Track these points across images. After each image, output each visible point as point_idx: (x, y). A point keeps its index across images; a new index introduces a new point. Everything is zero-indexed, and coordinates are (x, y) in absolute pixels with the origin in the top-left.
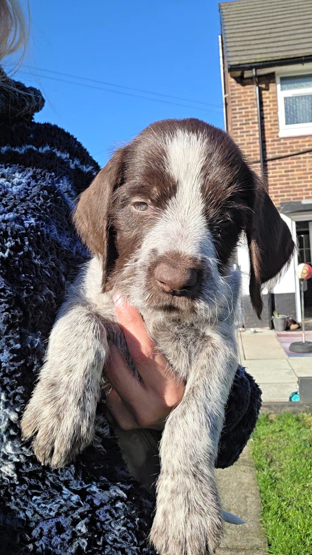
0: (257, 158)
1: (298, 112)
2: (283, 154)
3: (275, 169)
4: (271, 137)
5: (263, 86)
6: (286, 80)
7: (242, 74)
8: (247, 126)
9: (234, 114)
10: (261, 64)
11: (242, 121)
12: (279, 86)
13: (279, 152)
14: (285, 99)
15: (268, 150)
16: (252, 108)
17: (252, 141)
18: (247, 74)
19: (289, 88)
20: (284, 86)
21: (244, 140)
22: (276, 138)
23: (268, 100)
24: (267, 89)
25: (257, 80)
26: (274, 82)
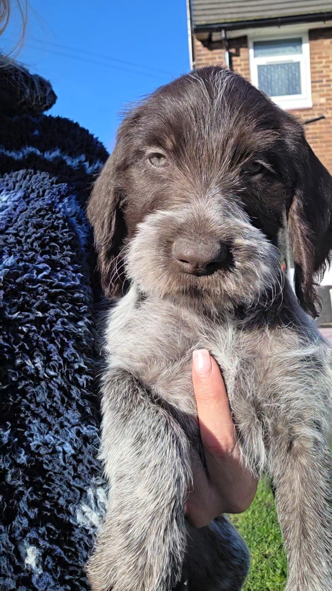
1: (273, 83)
5: (233, 51)
6: (259, 45)
7: (210, 36)
10: (231, 25)
12: (251, 51)
14: (260, 67)
18: (216, 37)
19: (264, 55)
20: (257, 52)
23: (239, 68)
24: (237, 55)
25: (227, 44)
26: (247, 47)
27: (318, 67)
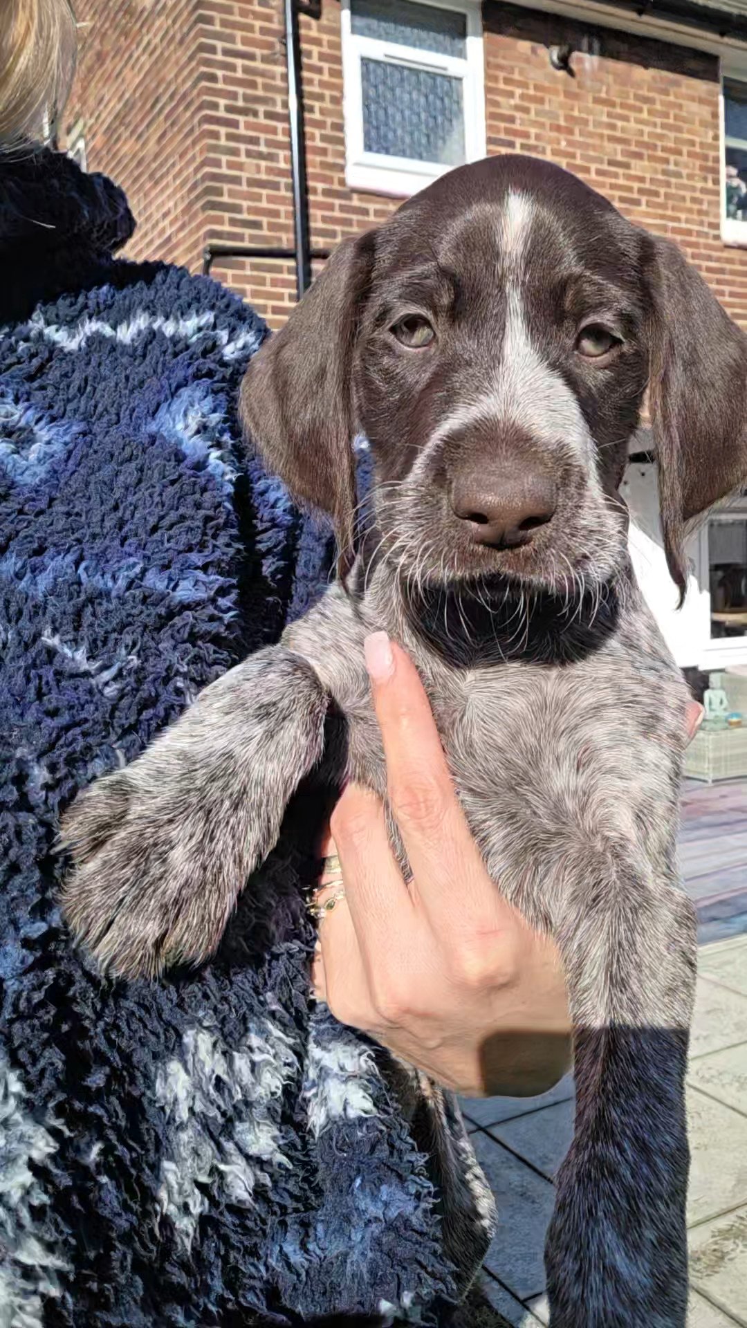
0: (280, 239)
4: (325, 179)
8: (251, 119)
9: (208, 63)
11: (234, 96)
12: (346, 15)
14: (365, 61)
15: (315, 221)
16: (265, 59)
17: (263, 176)
20: (360, 21)
21: (240, 166)
22: (336, 187)
23: (315, 50)
27: (506, 106)
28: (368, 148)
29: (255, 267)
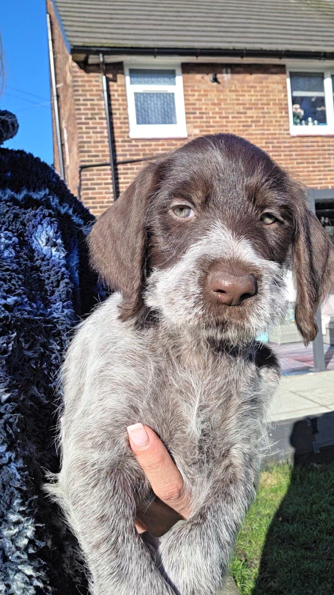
0: (106, 160)
1: (150, 111)
2: (135, 158)
3: (127, 174)
4: (121, 137)
5: (110, 76)
6: (136, 73)
7: (87, 59)
8: (94, 121)
9: (78, 105)
10: (109, 49)
11: (87, 114)
12: (128, 78)
13: (131, 155)
14: (136, 94)
15: (119, 151)
16: (98, 100)
17: (99, 139)
18: (92, 59)
19: (140, 83)
20: (133, 79)
21: (90, 137)
22: (126, 139)
23: (116, 93)
24: (115, 81)
25: (104, 68)
26: (123, 73)
27: (192, 99)
28: (138, 123)
29: (98, 170)
